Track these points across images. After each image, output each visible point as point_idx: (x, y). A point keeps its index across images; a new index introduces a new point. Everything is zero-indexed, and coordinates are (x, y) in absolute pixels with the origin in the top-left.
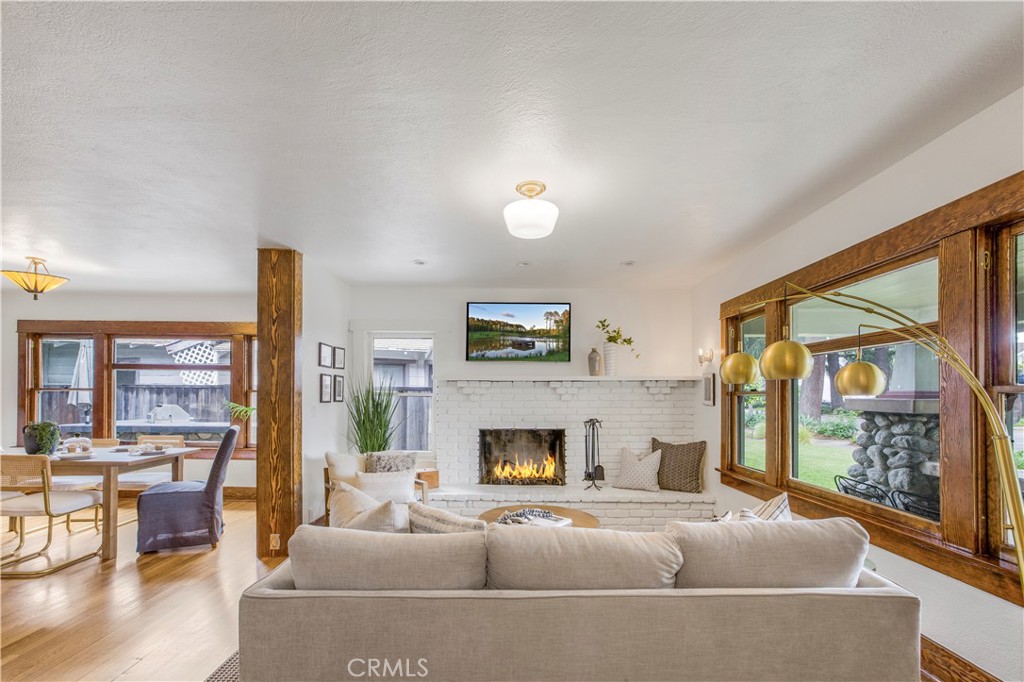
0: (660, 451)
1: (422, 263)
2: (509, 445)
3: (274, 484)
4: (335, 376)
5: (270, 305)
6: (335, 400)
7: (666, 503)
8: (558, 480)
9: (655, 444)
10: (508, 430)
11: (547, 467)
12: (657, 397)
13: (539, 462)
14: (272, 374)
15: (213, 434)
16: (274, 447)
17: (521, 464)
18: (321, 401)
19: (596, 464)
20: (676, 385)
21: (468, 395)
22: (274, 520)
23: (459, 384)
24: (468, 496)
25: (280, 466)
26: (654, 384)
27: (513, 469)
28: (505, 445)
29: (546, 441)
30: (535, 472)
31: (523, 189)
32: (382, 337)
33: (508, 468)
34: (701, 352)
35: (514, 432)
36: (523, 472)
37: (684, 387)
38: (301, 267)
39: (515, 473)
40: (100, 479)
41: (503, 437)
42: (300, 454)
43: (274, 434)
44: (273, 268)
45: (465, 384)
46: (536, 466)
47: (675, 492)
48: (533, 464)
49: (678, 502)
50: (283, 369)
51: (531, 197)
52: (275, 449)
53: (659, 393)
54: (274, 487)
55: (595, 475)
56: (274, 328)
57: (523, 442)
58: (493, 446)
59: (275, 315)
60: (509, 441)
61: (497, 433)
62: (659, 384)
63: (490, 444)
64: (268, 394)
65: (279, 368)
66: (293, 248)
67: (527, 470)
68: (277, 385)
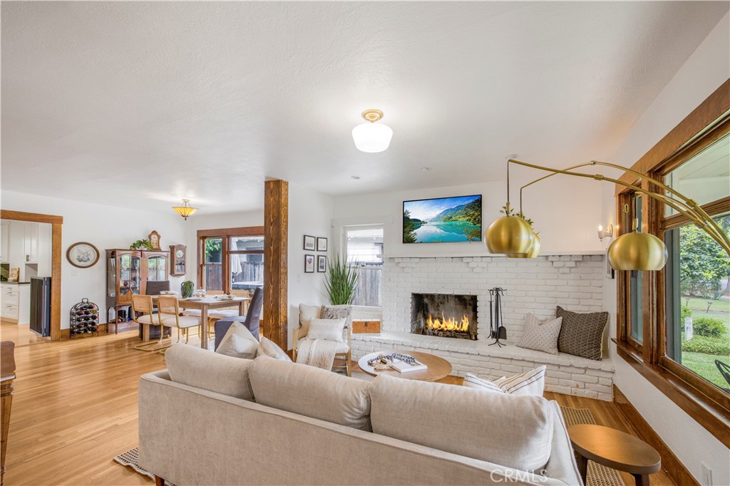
0: (561, 318)
1: (358, 178)
2: (441, 305)
3: (271, 321)
4: (318, 256)
5: (269, 214)
6: (318, 271)
7: (559, 366)
8: (470, 335)
9: (559, 312)
10: (439, 295)
11: (464, 324)
12: (561, 270)
13: (459, 320)
14: (270, 255)
16: (271, 299)
17: (447, 320)
18: (305, 272)
19: (500, 325)
20: (581, 259)
21: (404, 268)
23: (397, 260)
24: (394, 341)
25: (274, 310)
26: (558, 258)
27: (441, 323)
28: (438, 306)
29: (470, 305)
30: (456, 327)
31: (367, 116)
32: (352, 229)
33: (437, 322)
34: (600, 228)
35: (446, 297)
36: (448, 326)
37: (591, 261)
38: (287, 190)
39: (443, 326)
40: (200, 311)
41: (436, 300)
42: (286, 304)
43: (271, 291)
44: (271, 192)
45: (401, 260)
46: (456, 323)
47: (574, 356)
48: (455, 320)
49: (571, 366)
51: (372, 121)
53: (564, 266)
54: (271, 323)
55: (499, 334)
56: (271, 228)
57: (452, 303)
58: (430, 306)
59: (272, 220)
60: (441, 303)
61: (431, 297)
62: (562, 258)
63: (427, 305)
64: (269, 267)
65: (274, 251)
66: (280, 179)
67: (451, 325)
68: (273, 262)
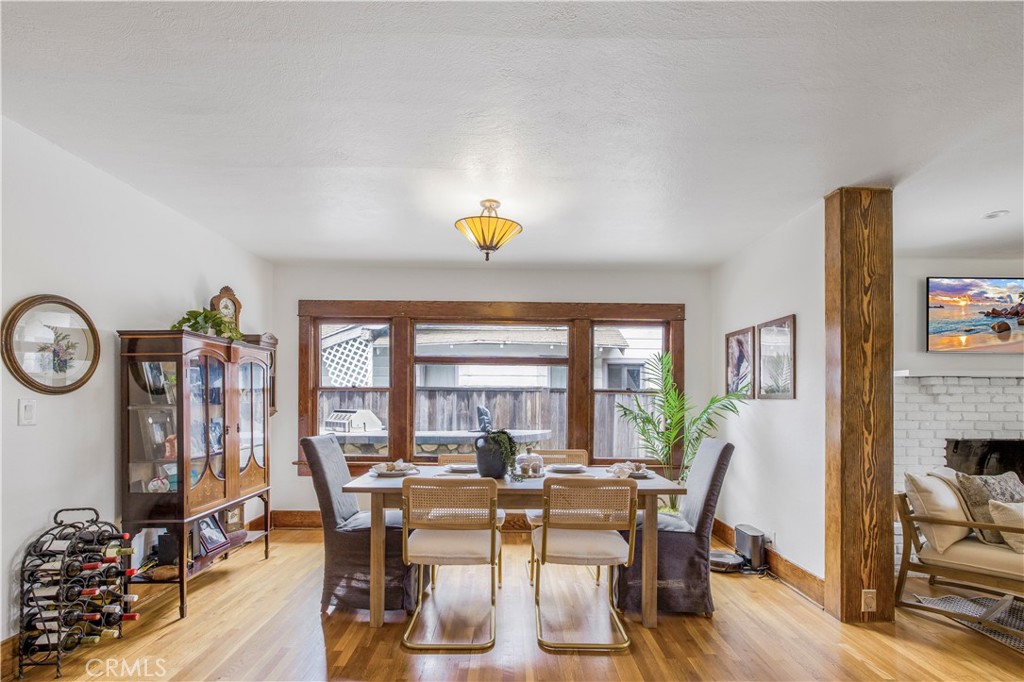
3: (867, 518)
5: (860, 267)
14: (865, 364)
15: (440, 445)
16: (867, 466)
22: (867, 570)
23: (924, 381)
25: (875, 493)
43: (868, 449)
44: (864, 215)
50: (879, 358)
52: (869, 469)
54: (867, 524)
56: (866, 300)
59: (868, 281)
64: (859, 391)
65: (875, 354)
68: (871, 380)
